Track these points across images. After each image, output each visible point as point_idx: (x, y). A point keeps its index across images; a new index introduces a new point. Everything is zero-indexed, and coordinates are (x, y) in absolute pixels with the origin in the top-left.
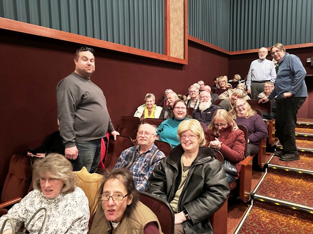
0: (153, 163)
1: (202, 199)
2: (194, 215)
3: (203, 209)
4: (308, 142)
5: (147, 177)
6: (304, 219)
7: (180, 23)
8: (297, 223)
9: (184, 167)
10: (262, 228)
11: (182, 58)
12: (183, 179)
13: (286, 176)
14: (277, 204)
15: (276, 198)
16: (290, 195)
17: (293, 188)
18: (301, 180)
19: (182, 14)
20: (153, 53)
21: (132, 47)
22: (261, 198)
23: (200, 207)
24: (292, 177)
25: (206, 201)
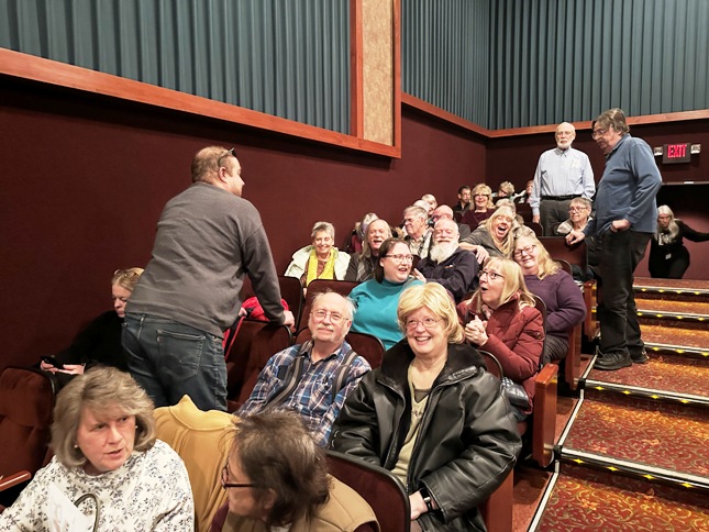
0: (344, 384)
1: (462, 462)
2: (445, 498)
3: (465, 484)
4: (665, 329)
5: (331, 417)
6: (671, 500)
7: (385, 65)
8: (656, 511)
9: (416, 391)
10: (584, 523)
11: (389, 143)
12: (415, 419)
13: (626, 406)
14: (613, 469)
15: (609, 454)
16: (637, 447)
17: (641, 433)
18: (658, 414)
19: (389, 46)
20: (327, 130)
21: (279, 117)
22: (577, 457)
23: (458, 480)
24: (638, 408)
25: (470, 466)
